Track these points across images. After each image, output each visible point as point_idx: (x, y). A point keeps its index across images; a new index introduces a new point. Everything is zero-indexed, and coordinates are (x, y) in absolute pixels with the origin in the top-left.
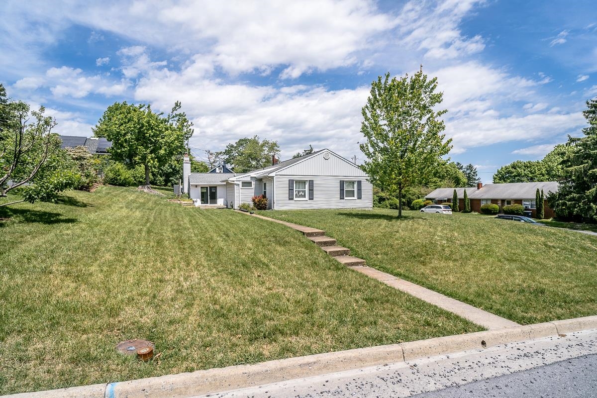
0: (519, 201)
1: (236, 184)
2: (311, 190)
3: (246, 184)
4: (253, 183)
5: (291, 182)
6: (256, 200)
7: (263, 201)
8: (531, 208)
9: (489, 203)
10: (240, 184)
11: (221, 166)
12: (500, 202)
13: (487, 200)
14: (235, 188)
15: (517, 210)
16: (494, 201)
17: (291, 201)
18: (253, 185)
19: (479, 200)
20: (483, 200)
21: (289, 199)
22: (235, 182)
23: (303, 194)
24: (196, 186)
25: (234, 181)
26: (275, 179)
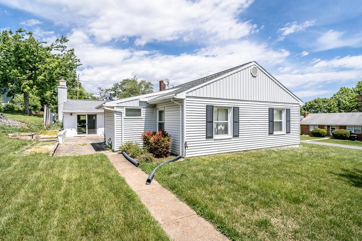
0: (344, 127)
1: (116, 112)
2: (236, 122)
3: (133, 112)
4: (143, 111)
5: (210, 109)
6: (152, 140)
7: (163, 141)
8: (354, 132)
9: (317, 127)
10: (124, 111)
11: (108, 98)
12: (326, 127)
13: (314, 125)
14: (115, 118)
15: (345, 134)
16: (321, 127)
17: (210, 141)
18: (142, 114)
19: (308, 126)
20: (311, 125)
21: (207, 138)
22: (115, 109)
23: (223, 128)
24: (71, 114)
25: (113, 107)
26: (185, 104)
